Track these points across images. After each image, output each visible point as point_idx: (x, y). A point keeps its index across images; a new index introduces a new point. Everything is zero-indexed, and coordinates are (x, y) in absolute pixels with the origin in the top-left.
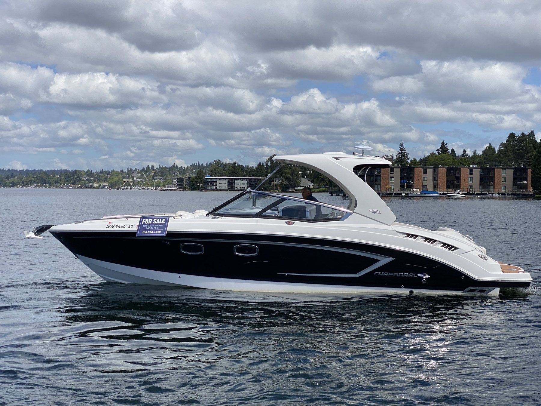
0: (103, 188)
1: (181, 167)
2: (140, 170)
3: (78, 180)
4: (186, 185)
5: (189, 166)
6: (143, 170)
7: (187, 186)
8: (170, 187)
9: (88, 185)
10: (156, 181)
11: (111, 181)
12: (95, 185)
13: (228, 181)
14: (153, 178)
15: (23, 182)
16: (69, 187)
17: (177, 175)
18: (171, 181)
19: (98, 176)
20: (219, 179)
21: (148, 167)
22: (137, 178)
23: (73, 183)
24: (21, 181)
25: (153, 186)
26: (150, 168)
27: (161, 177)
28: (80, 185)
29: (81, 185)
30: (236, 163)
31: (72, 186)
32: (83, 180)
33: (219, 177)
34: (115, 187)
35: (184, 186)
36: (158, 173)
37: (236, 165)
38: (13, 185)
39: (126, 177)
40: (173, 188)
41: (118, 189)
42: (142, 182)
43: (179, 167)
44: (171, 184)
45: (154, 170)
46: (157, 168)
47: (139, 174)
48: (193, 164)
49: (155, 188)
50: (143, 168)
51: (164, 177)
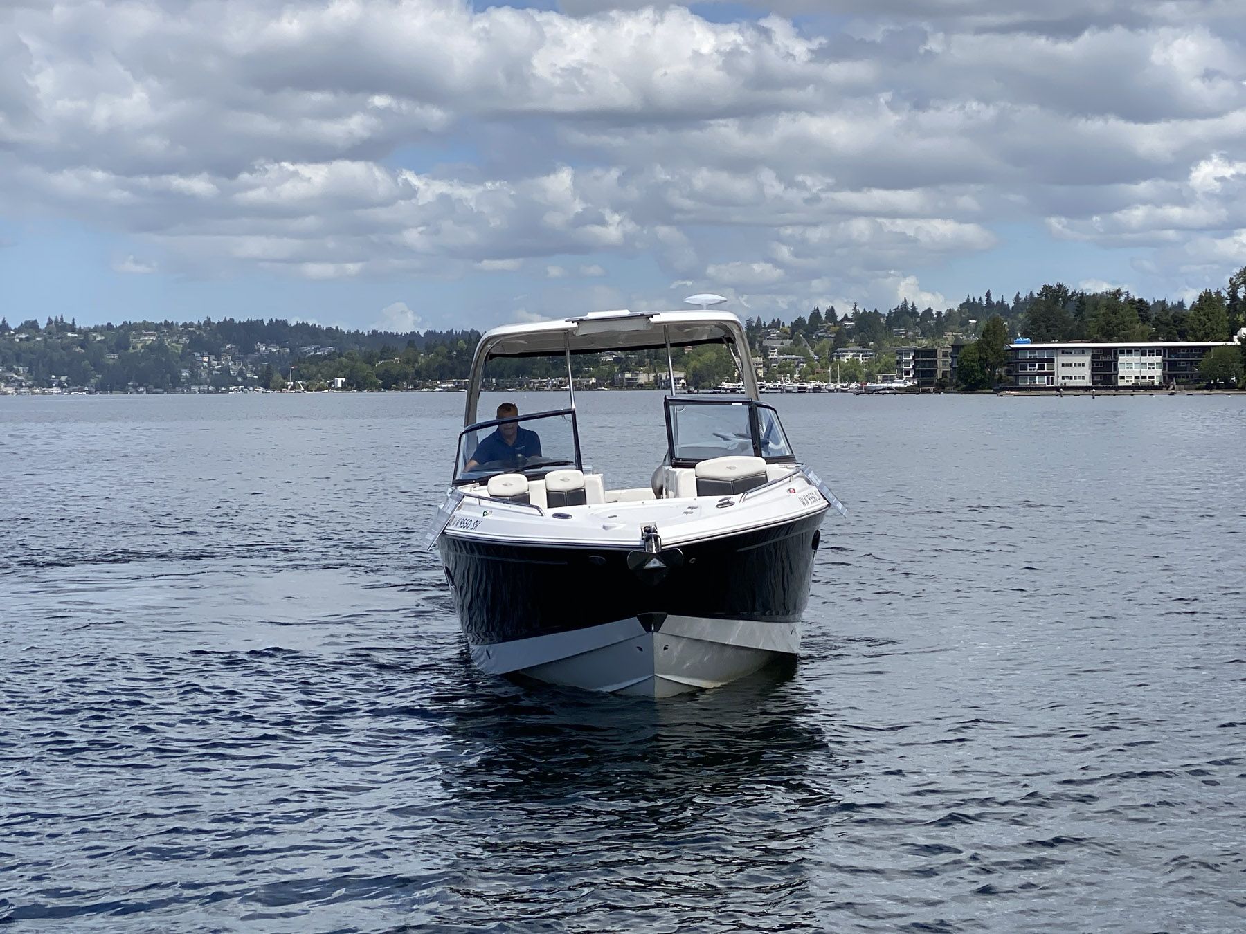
0: (668, 388)
1: (930, 310)
2: (788, 324)
3: (587, 364)
4: (944, 373)
5: (956, 307)
6: (799, 323)
7: (949, 375)
8: (892, 381)
9: (622, 380)
10: (844, 360)
11: (693, 364)
12: (643, 378)
13: (1093, 357)
14: (833, 349)
15: (418, 373)
16: (560, 386)
17: (914, 341)
18: (893, 361)
20: (1060, 352)
21: (816, 314)
22: (780, 353)
23: (573, 374)
24: (410, 370)
25: (833, 377)
26: (823, 316)
27: (859, 348)
28: (593, 380)
29: (597, 380)
30: (1121, 295)
31: (569, 383)
32: (605, 364)
33: (1059, 342)
34: (707, 383)
35: (940, 376)
36: (850, 334)
37: (1122, 299)
38: (389, 382)
40: (902, 385)
41: (717, 390)
42: (797, 366)
43: (920, 312)
44: (894, 369)
45: (836, 323)
46: (846, 318)
47: (785, 338)
48: (968, 300)
49: (839, 386)
50: (800, 318)
51: (868, 347)
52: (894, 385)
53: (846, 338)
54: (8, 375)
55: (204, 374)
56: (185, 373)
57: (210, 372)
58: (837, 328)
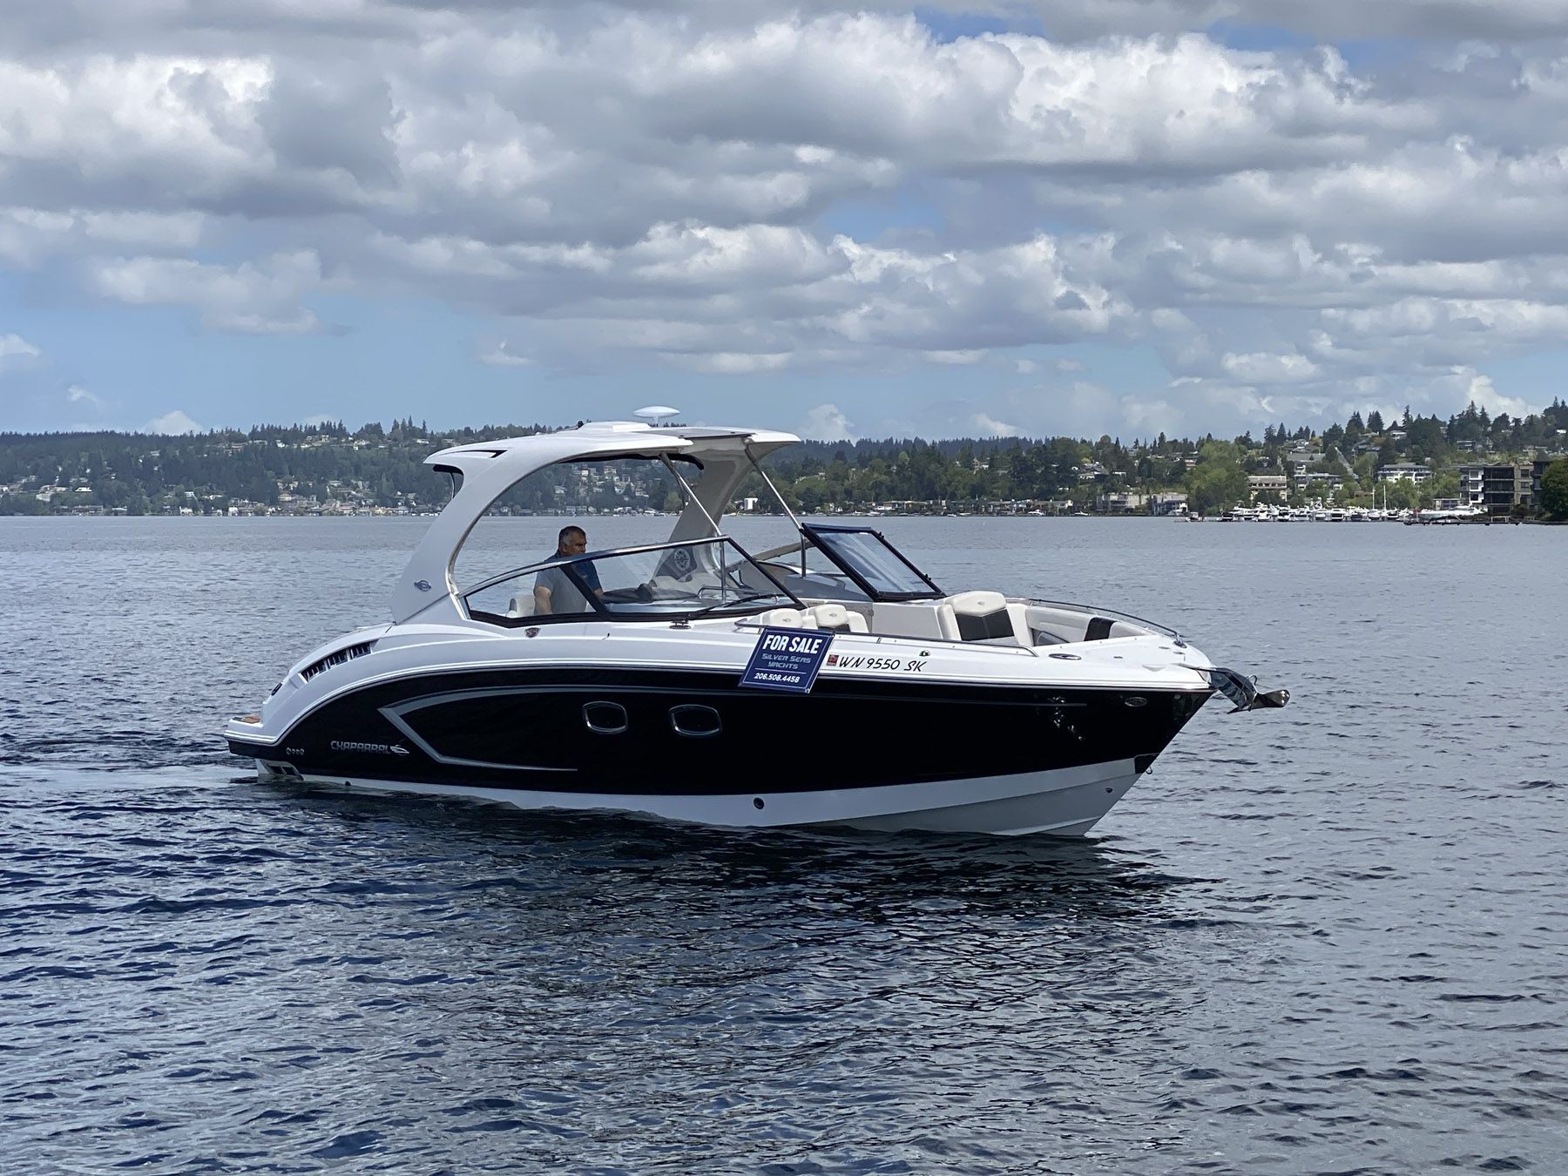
0: (1164, 514)
1: (1504, 417)
2: (1319, 434)
3: (1063, 482)
4: (1524, 498)
5: (1539, 413)
6: (1334, 432)
7: (1529, 501)
8: (1454, 506)
9: (1106, 502)
10: (1392, 480)
11: (1196, 484)
12: (1133, 501)
14: (1378, 466)
15: (848, 493)
16: (1027, 510)
17: (1483, 456)
18: (1456, 481)
19: (1144, 461)
21: (1356, 420)
22: (1309, 470)
23: (1043, 495)
24: (838, 488)
25: (1377, 502)
26: (1366, 424)
27: (1412, 465)
28: (1070, 503)
29: (1074, 503)
31: (1038, 507)
32: (1084, 482)
34: (1214, 508)
35: (1517, 501)
36: (1400, 446)
39: (1260, 464)
40: (1468, 513)
41: (1227, 517)
42: (1332, 487)
43: (1492, 419)
44: (1458, 492)
45: (1382, 432)
46: (1395, 425)
47: (1316, 452)
48: (1556, 403)
49: (1385, 513)
50: (1335, 426)
51: (1423, 463)
52: (1457, 513)
53: (1394, 451)
54: (345, 491)
55: (582, 491)
56: (560, 491)
57: (590, 490)
58: (1384, 438)
